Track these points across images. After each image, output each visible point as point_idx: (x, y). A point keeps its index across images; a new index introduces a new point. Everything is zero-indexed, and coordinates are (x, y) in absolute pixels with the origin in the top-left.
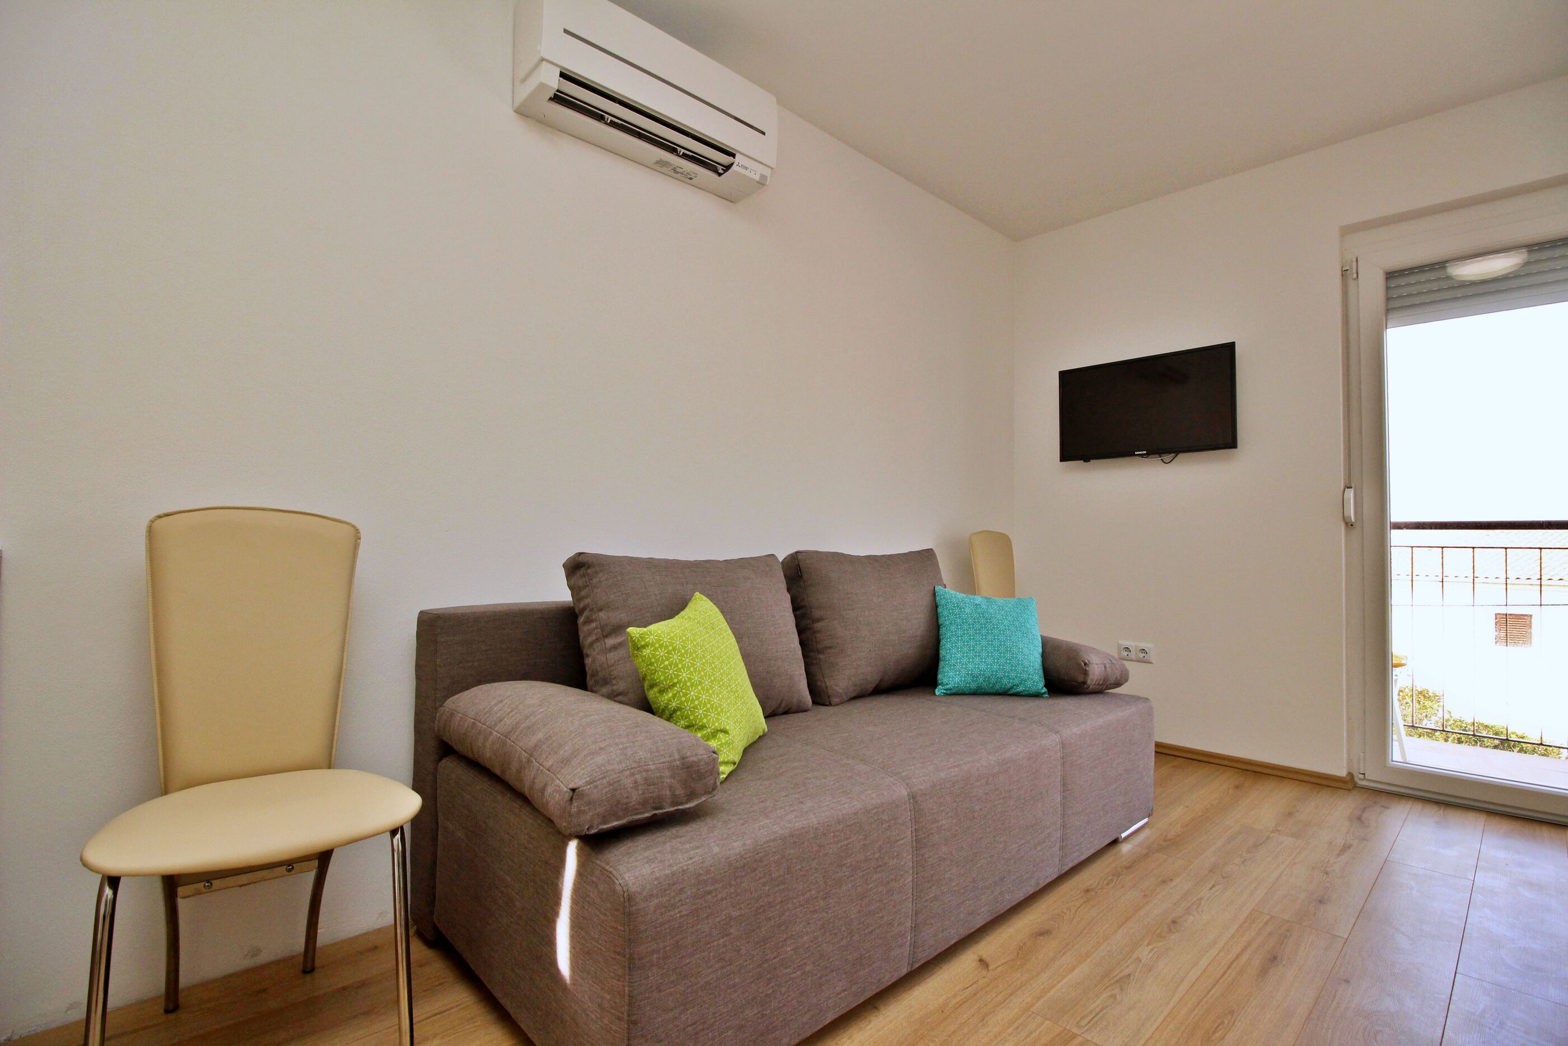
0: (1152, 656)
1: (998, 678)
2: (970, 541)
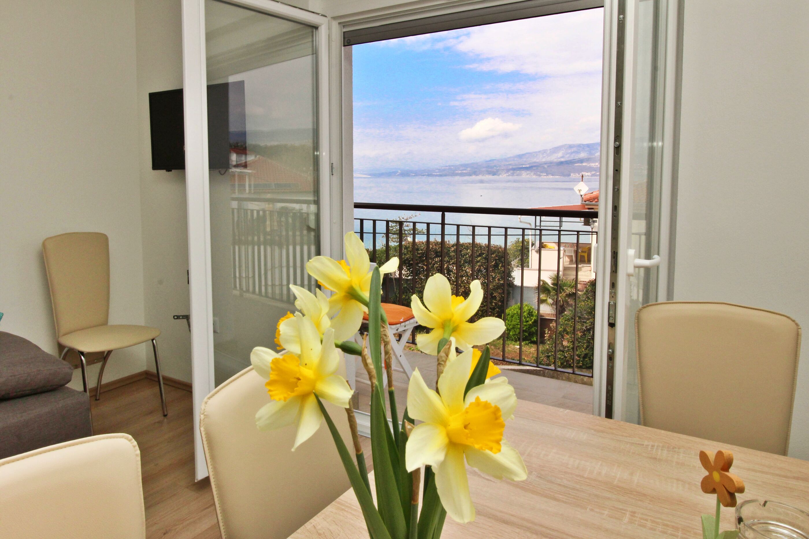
2: (44, 245)
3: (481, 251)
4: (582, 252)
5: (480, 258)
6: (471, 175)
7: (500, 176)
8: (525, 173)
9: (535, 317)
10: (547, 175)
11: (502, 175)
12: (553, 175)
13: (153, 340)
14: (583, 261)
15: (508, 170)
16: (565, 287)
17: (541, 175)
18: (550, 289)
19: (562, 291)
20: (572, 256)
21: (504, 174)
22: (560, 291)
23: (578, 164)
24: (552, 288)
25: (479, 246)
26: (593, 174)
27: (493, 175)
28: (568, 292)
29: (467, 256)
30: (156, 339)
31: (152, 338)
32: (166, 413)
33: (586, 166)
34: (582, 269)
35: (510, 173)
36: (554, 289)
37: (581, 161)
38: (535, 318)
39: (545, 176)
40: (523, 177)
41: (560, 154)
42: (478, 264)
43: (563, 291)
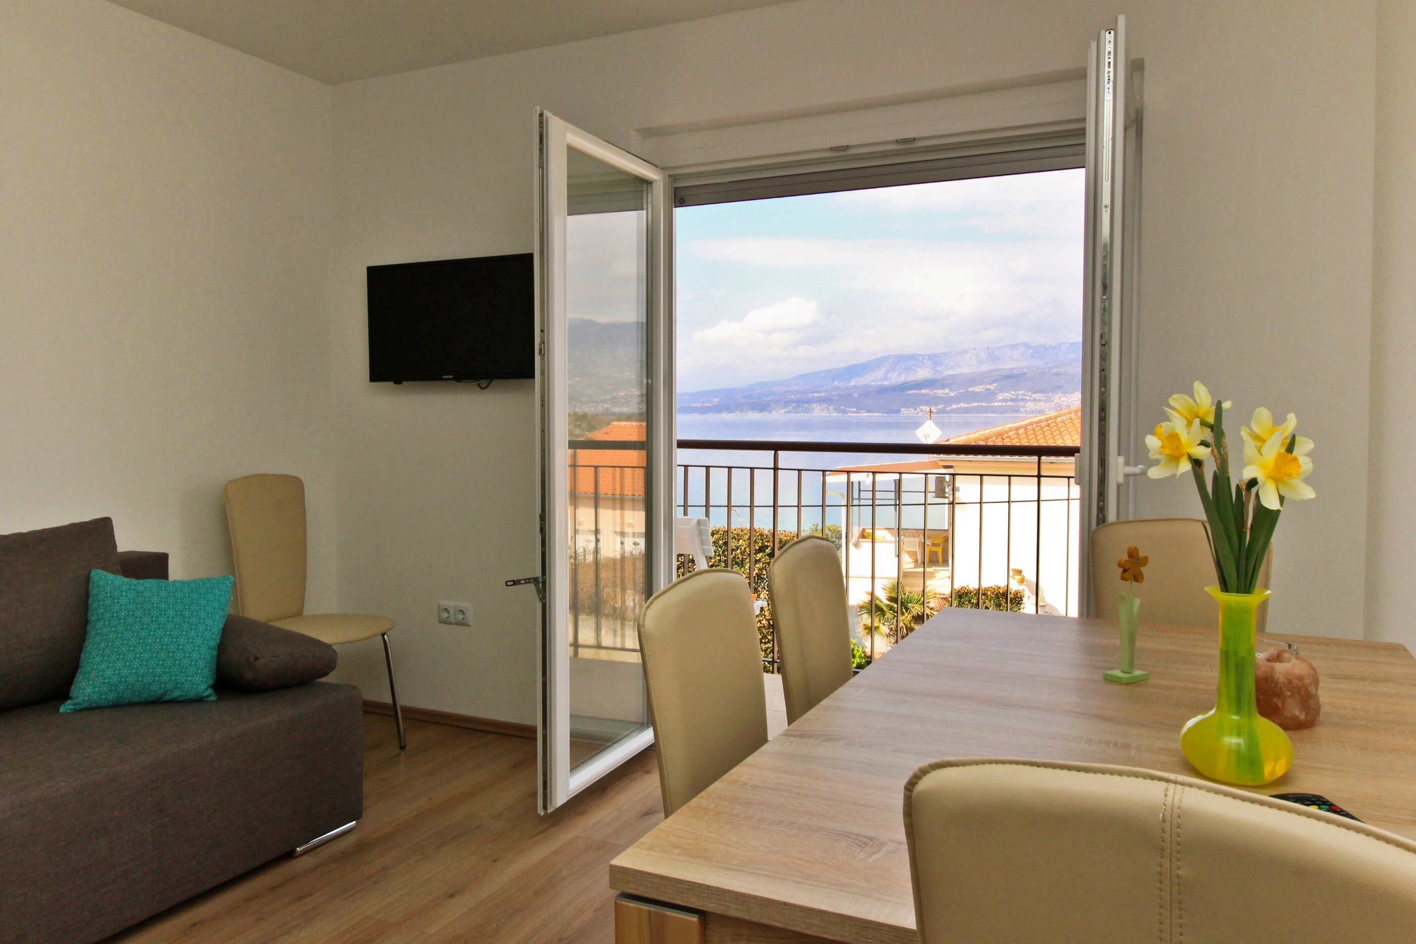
0: (471, 618)
1: (144, 685)
2: (225, 490)
3: (762, 543)
4: (933, 545)
5: (761, 554)
6: (719, 412)
7: (773, 412)
8: (818, 407)
9: (858, 659)
10: (858, 411)
11: (777, 412)
12: (868, 411)
13: (383, 635)
14: (934, 561)
15: (787, 403)
16: (909, 605)
17: (849, 411)
18: (885, 608)
19: (904, 610)
20: (916, 552)
21: (780, 410)
22: (902, 611)
23: (913, 391)
24: (888, 606)
25: (758, 534)
26: (939, 409)
27: (761, 411)
28: (914, 612)
29: (739, 551)
30: (388, 632)
31: (382, 630)
32: (403, 745)
33: (927, 395)
34: (936, 574)
35: (790, 408)
36: (891, 608)
37: (919, 385)
38: (859, 661)
39: (854, 412)
40: (816, 414)
41: (880, 373)
42: (758, 566)
43: (907, 611)
